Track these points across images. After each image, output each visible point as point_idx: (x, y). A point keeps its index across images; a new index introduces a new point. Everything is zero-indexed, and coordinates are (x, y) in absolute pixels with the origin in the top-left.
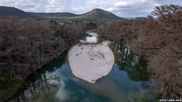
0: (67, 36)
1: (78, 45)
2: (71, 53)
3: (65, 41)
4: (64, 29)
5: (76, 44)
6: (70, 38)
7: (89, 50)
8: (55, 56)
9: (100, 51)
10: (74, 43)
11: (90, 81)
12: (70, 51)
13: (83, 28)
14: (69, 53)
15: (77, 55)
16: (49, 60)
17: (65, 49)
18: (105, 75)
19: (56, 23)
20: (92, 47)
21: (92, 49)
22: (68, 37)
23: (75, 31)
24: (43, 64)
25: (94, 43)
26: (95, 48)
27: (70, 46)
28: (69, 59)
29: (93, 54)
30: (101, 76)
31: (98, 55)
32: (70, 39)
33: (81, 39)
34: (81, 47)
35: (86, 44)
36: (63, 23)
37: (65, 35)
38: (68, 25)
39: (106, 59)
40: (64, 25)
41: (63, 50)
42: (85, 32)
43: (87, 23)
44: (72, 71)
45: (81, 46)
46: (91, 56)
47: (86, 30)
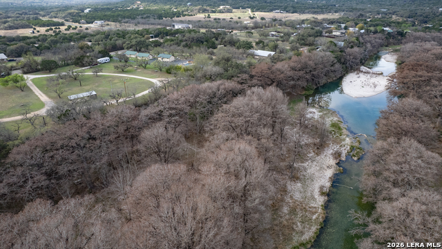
1: (356, 72)
2: (346, 80)
4: (344, 54)
7: (365, 79)
8: (331, 80)
9: (376, 82)
10: (351, 69)
15: (351, 82)
18: (366, 96)
19: (335, 45)
20: (371, 77)
21: (369, 79)
25: (378, 73)
26: (374, 78)
27: (347, 72)
28: (343, 84)
30: (363, 96)
31: (371, 85)
32: (348, 65)
33: (363, 64)
35: (366, 73)
36: (343, 43)
37: (344, 61)
39: (375, 89)
41: (339, 76)
42: (378, 52)
43: (390, 31)
45: (358, 74)
46: (364, 84)
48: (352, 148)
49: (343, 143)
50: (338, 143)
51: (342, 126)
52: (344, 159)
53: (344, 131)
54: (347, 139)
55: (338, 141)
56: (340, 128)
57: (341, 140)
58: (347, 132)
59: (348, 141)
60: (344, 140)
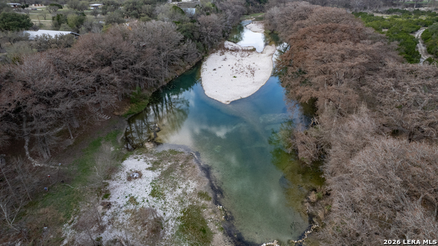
0: (200, 36)
1: (219, 51)
2: (206, 67)
3: (198, 47)
4: (197, 24)
5: (217, 50)
6: (206, 39)
7: (235, 62)
8: (183, 71)
9: (252, 65)
10: (212, 48)
11: (224, 102)
12: (204, 63)
13: (235, 14)
14: (204, 66)
15: (215, 70)
16: (174, 75)
17: (197, 60)
18: (245, 96)
19: (183, 13)
20: (243, 57)
21: (241, 61)
22: (203, 39)
24: (168, 81)
25: (249, 48)
26: (247, 58)
27: (206, 53)
28: (202, 76)
29: (239, 70)
30: (239, 98)
31: (246, 70)
32: (206, 42)
33: (227, 38)
34: (223, 57)
35: (233, 51)
36: (194, 9)
37: (198, 36)
39: (255, 78)
40: (197, 14)
41: (194, 62)
42: (241, 21)
44: (204, 91)
45: (223, 54)
46: (235, 72)
47: (243, 15)
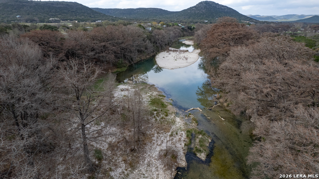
0: (155, 41)
1: (166, 51)
2: (158, 57)
3: (153, 46)
4: (153, 34)
5: (164, 51)
7: (176, 55)
8: (145, 58)
9: (186, 56)
10: (162, 49)
11: (170, 69)
12: (157, 55)
13: (175, 34)
15: (164, 57)
16: (140, 59)
17: (153, 54)
19: (144, 28)
20: (180, 53)
21: (179, 55)
22: (157, 43)
23: (164, 36)
25: (184, 51)
26: (183, 54)
27: (158, 51)
28: (156, 60)
30: (178, 67)
31: (183, 58)
32: (158, 45)
33: (170, 46)
34: (169, 53)
35: (174, 51)
36: (151, 28)
38: (156, 30)
40: (152, 31)
41: (151, 55)
42: (179, 40)
43: (183, 27)
46: (176, 58)
47: (180, 37)
48: (191, 135)
49: (174, 127)
50: (166, 130)
51: (165, 101)
52: (183, 163)
53: (170, 108)
54: (178, 119)
55: (165, 126)
56: (163, 105)
57: (169, 123)
58: (175, 110)
59: (179, 122)
60: (174, 122)
